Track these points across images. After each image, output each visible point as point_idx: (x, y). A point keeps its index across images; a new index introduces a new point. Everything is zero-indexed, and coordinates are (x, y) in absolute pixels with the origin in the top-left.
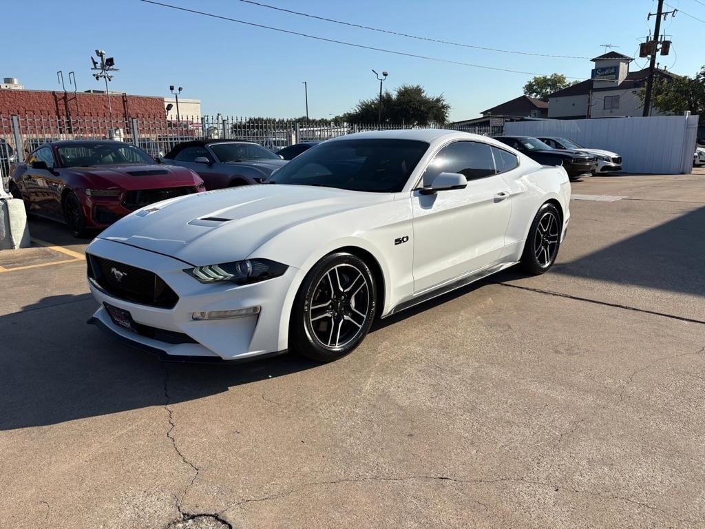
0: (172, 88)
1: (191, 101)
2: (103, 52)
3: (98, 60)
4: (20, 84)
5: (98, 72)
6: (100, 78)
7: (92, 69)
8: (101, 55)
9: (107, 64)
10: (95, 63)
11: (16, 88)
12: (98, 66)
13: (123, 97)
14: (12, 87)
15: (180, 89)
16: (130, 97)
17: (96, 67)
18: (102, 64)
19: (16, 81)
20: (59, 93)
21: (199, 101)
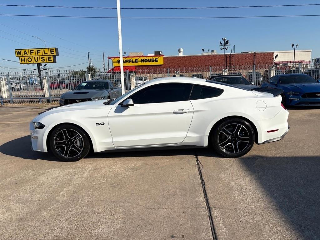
0: (293, 46)
1: (306, 50)
2: (225, 38)
3: (223, 42)
4: (216, 52)
5: (222, 47)
6: (223, 49)
7: (220, 46)
8: (224, 40)
9: (226, 43)
10: (221, 44)
11: (215, 54)
12: (223, 44)
13: (254, 54)
14: (213, 54)
15: (297, 46)
16: (257, 53)
17: (221, 45)
18: (224, 43)
19: (215, 51)
20: (228, 55)
21: (311, 50)
